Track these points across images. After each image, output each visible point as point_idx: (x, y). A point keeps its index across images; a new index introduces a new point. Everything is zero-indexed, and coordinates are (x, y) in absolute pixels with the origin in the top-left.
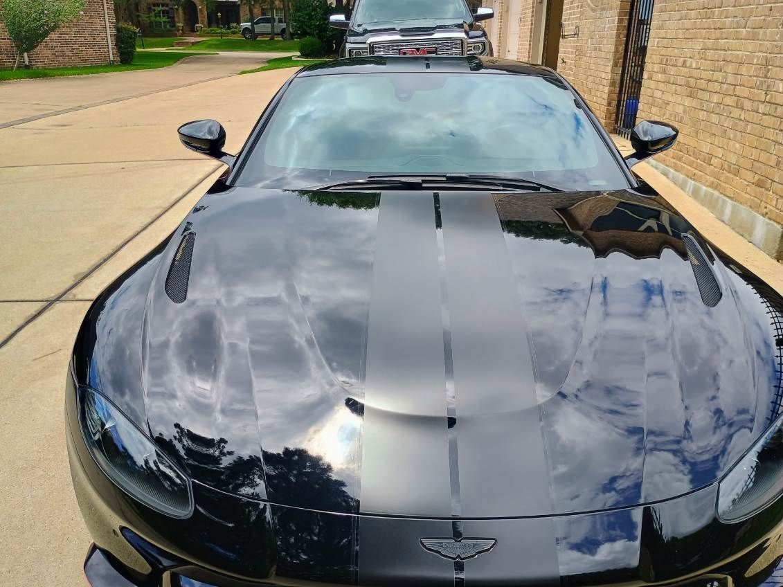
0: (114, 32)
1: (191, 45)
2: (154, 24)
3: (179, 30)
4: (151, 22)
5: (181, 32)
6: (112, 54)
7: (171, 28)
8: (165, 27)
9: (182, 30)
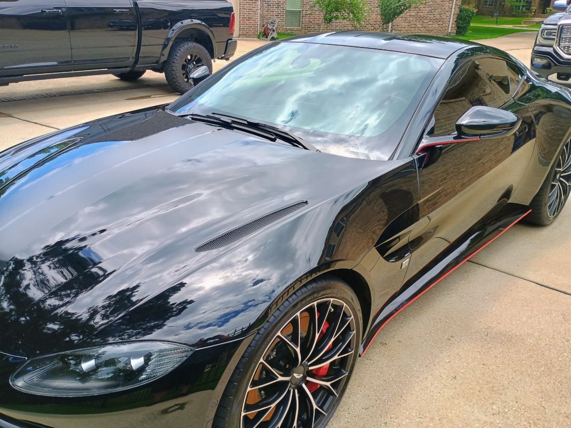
0: (458, 11)
1: (535, 24)
2: (514, 8)
3: (532, 12)
4: (512, 6)
5: (533, 13)
6: (451, 27)
7: (526, 11)
8: (522, 10)
9: (534, 12)
